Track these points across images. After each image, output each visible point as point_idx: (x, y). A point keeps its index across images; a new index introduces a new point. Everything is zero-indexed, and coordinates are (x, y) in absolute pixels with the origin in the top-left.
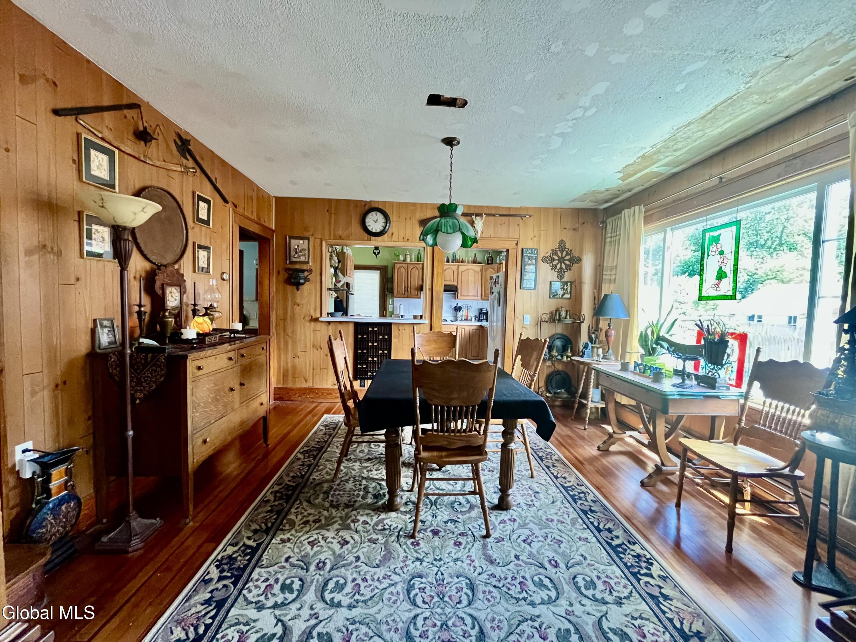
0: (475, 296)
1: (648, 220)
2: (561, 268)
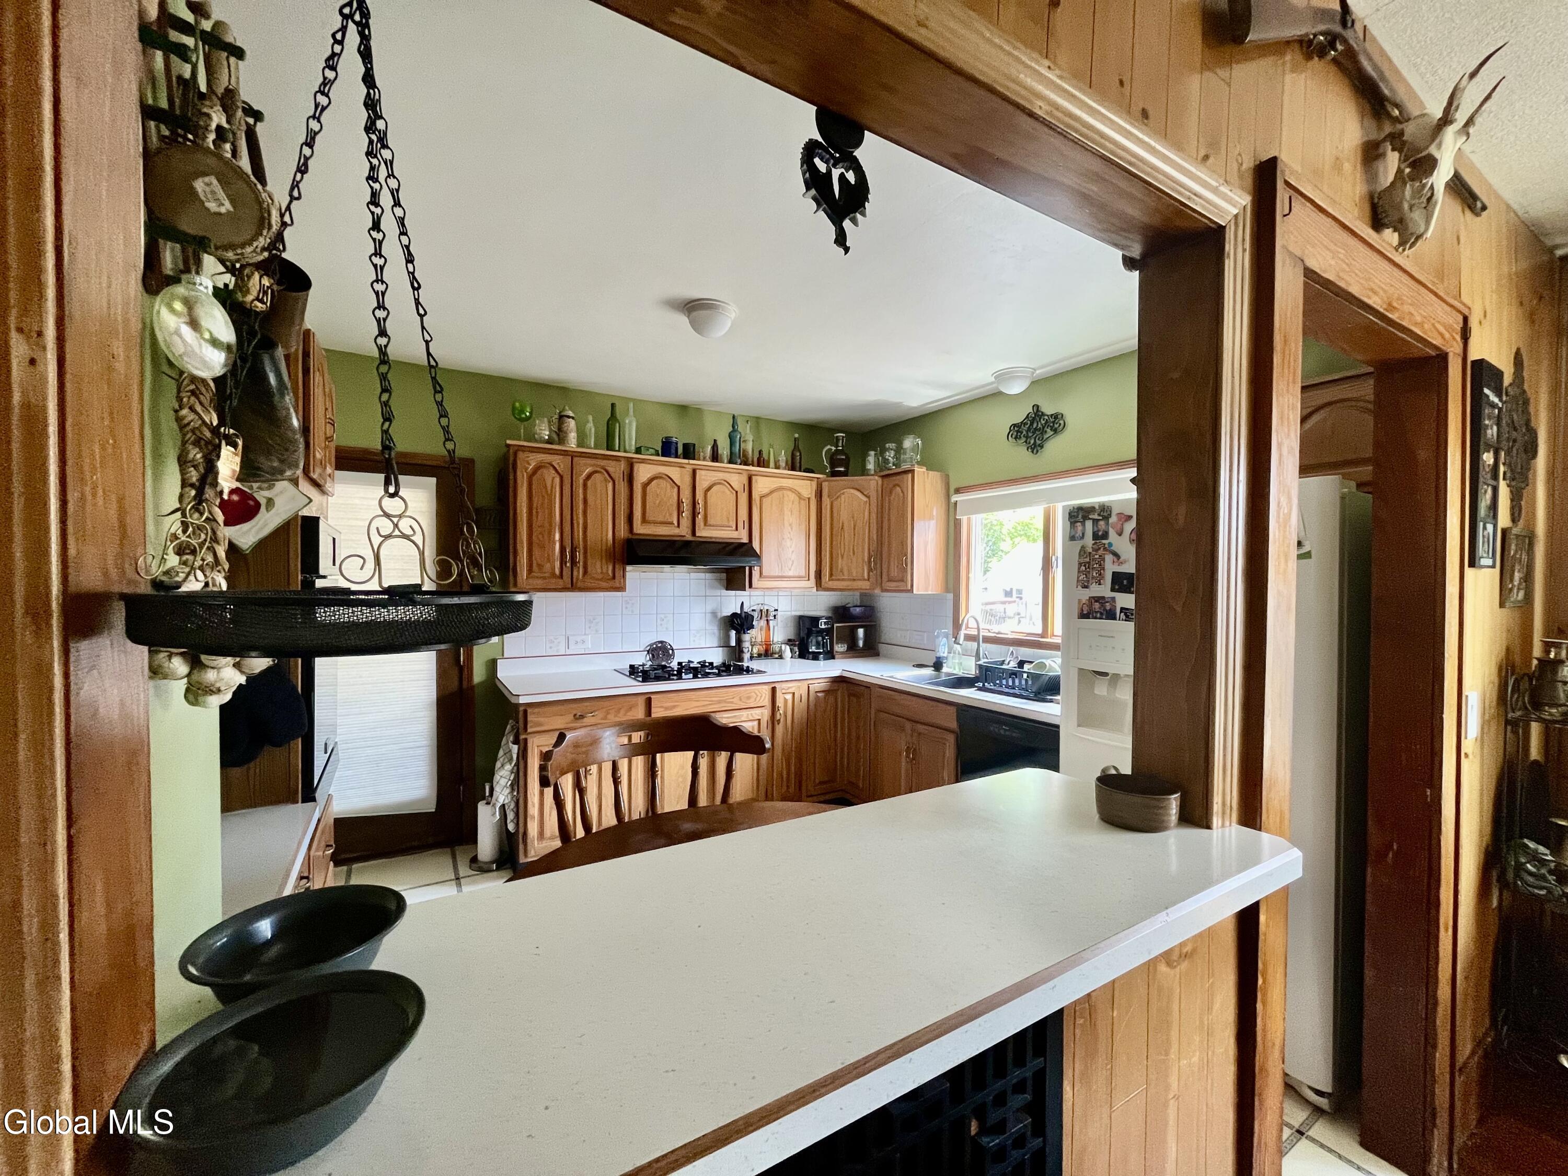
0: (800, 577)
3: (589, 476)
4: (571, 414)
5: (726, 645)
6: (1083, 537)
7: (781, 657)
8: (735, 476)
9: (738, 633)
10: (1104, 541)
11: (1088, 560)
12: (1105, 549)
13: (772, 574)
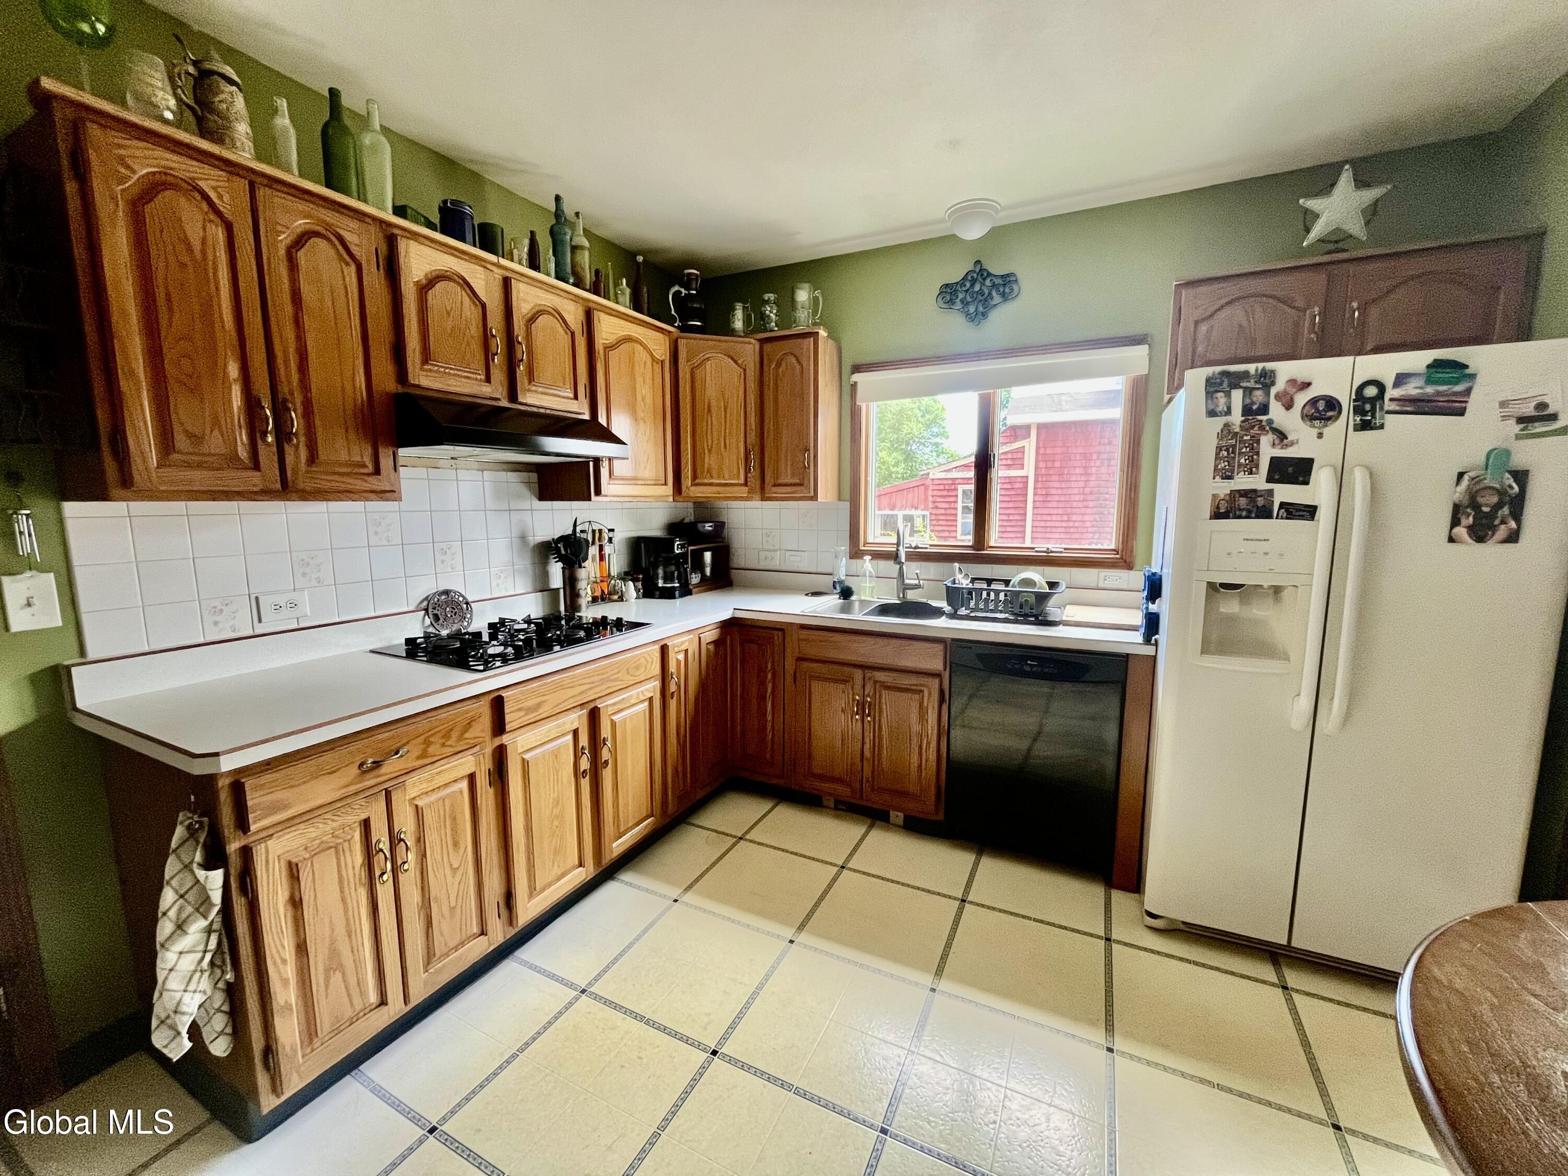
0: (658, 480)
3: (298, 242)
5: (543, 586)
6: (1228, 412)
7: (621, 599)
8: (568, 304)
9: (567, 567)
10: (1260, 418)
11: (1233, 442)
12: (1262, 428)
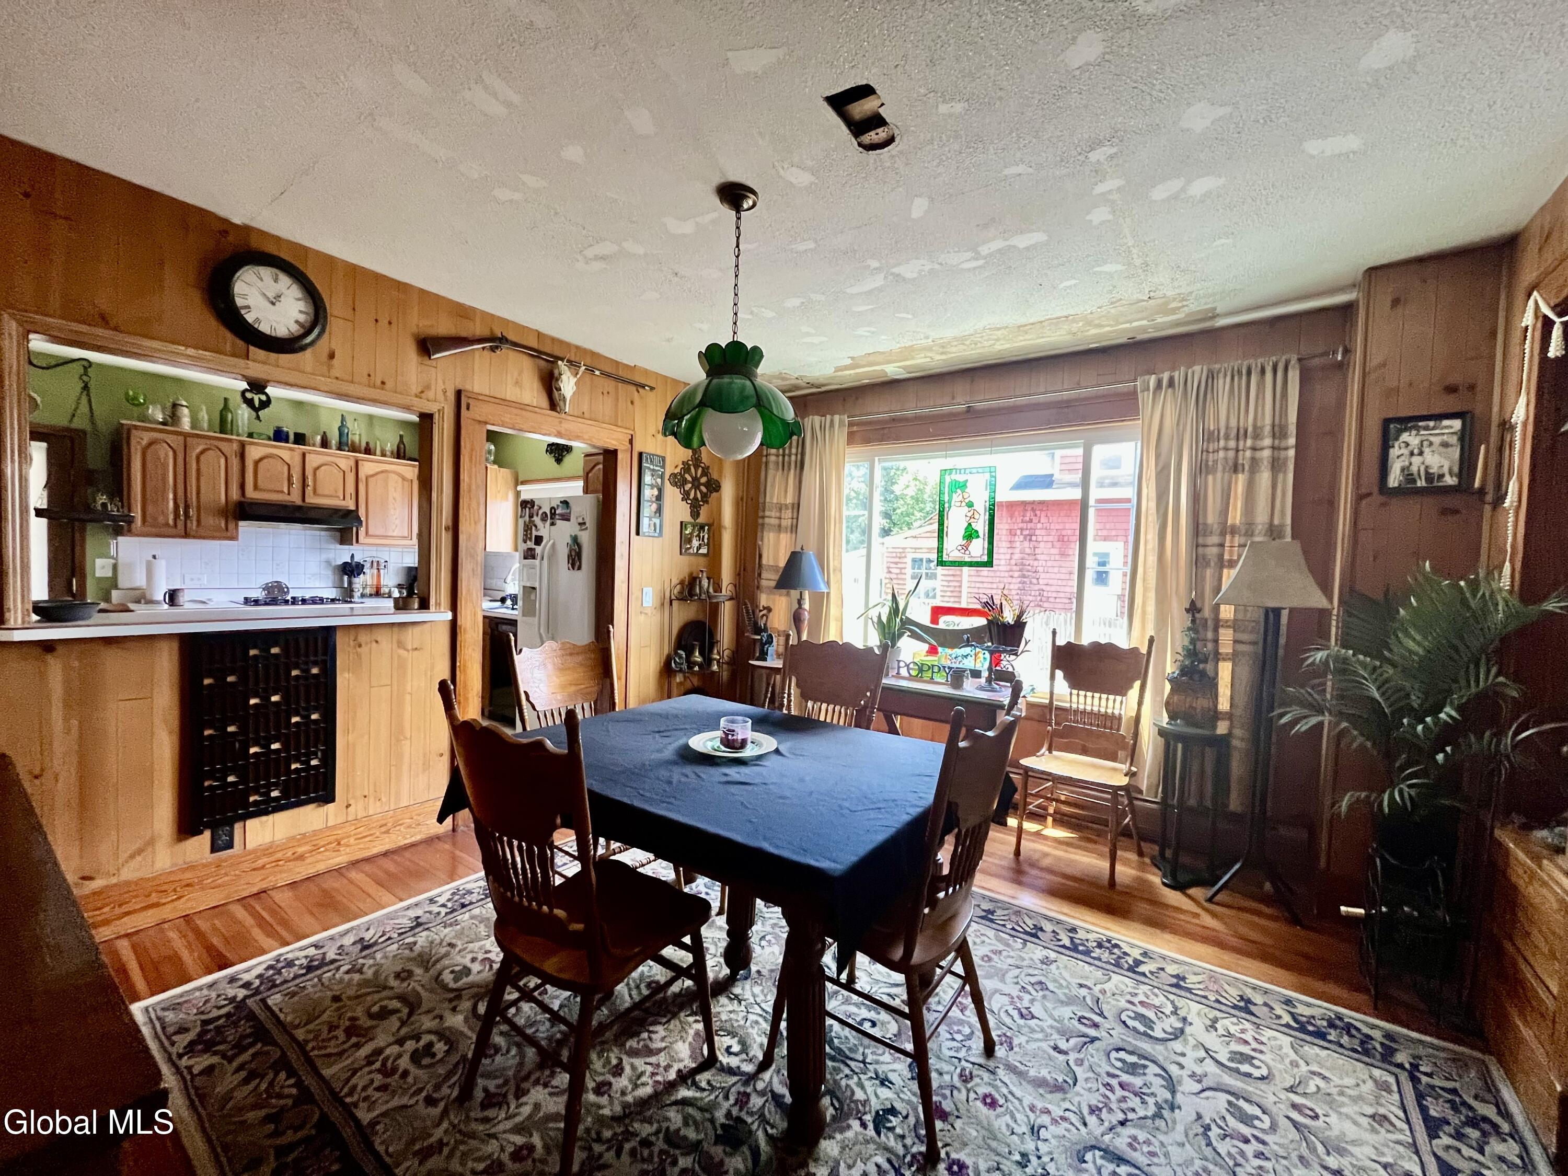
0: (404, 538)
1: (852, 439)
2: (695, 498)
3: (202, 452)
4: (184, 403)
5: (339, 585)
8: (345, 460)
9: (350, 577)
12: (532, 523)
13: (378, 533)
